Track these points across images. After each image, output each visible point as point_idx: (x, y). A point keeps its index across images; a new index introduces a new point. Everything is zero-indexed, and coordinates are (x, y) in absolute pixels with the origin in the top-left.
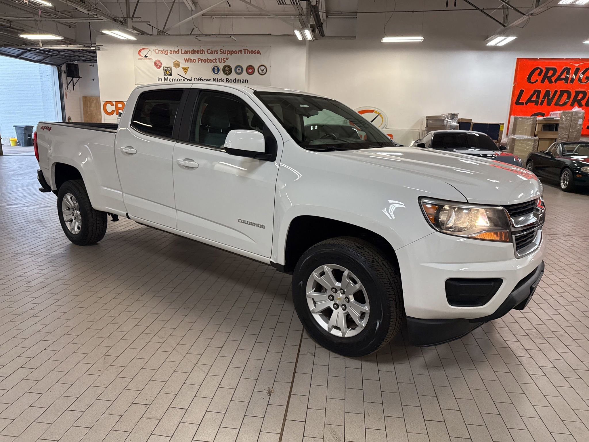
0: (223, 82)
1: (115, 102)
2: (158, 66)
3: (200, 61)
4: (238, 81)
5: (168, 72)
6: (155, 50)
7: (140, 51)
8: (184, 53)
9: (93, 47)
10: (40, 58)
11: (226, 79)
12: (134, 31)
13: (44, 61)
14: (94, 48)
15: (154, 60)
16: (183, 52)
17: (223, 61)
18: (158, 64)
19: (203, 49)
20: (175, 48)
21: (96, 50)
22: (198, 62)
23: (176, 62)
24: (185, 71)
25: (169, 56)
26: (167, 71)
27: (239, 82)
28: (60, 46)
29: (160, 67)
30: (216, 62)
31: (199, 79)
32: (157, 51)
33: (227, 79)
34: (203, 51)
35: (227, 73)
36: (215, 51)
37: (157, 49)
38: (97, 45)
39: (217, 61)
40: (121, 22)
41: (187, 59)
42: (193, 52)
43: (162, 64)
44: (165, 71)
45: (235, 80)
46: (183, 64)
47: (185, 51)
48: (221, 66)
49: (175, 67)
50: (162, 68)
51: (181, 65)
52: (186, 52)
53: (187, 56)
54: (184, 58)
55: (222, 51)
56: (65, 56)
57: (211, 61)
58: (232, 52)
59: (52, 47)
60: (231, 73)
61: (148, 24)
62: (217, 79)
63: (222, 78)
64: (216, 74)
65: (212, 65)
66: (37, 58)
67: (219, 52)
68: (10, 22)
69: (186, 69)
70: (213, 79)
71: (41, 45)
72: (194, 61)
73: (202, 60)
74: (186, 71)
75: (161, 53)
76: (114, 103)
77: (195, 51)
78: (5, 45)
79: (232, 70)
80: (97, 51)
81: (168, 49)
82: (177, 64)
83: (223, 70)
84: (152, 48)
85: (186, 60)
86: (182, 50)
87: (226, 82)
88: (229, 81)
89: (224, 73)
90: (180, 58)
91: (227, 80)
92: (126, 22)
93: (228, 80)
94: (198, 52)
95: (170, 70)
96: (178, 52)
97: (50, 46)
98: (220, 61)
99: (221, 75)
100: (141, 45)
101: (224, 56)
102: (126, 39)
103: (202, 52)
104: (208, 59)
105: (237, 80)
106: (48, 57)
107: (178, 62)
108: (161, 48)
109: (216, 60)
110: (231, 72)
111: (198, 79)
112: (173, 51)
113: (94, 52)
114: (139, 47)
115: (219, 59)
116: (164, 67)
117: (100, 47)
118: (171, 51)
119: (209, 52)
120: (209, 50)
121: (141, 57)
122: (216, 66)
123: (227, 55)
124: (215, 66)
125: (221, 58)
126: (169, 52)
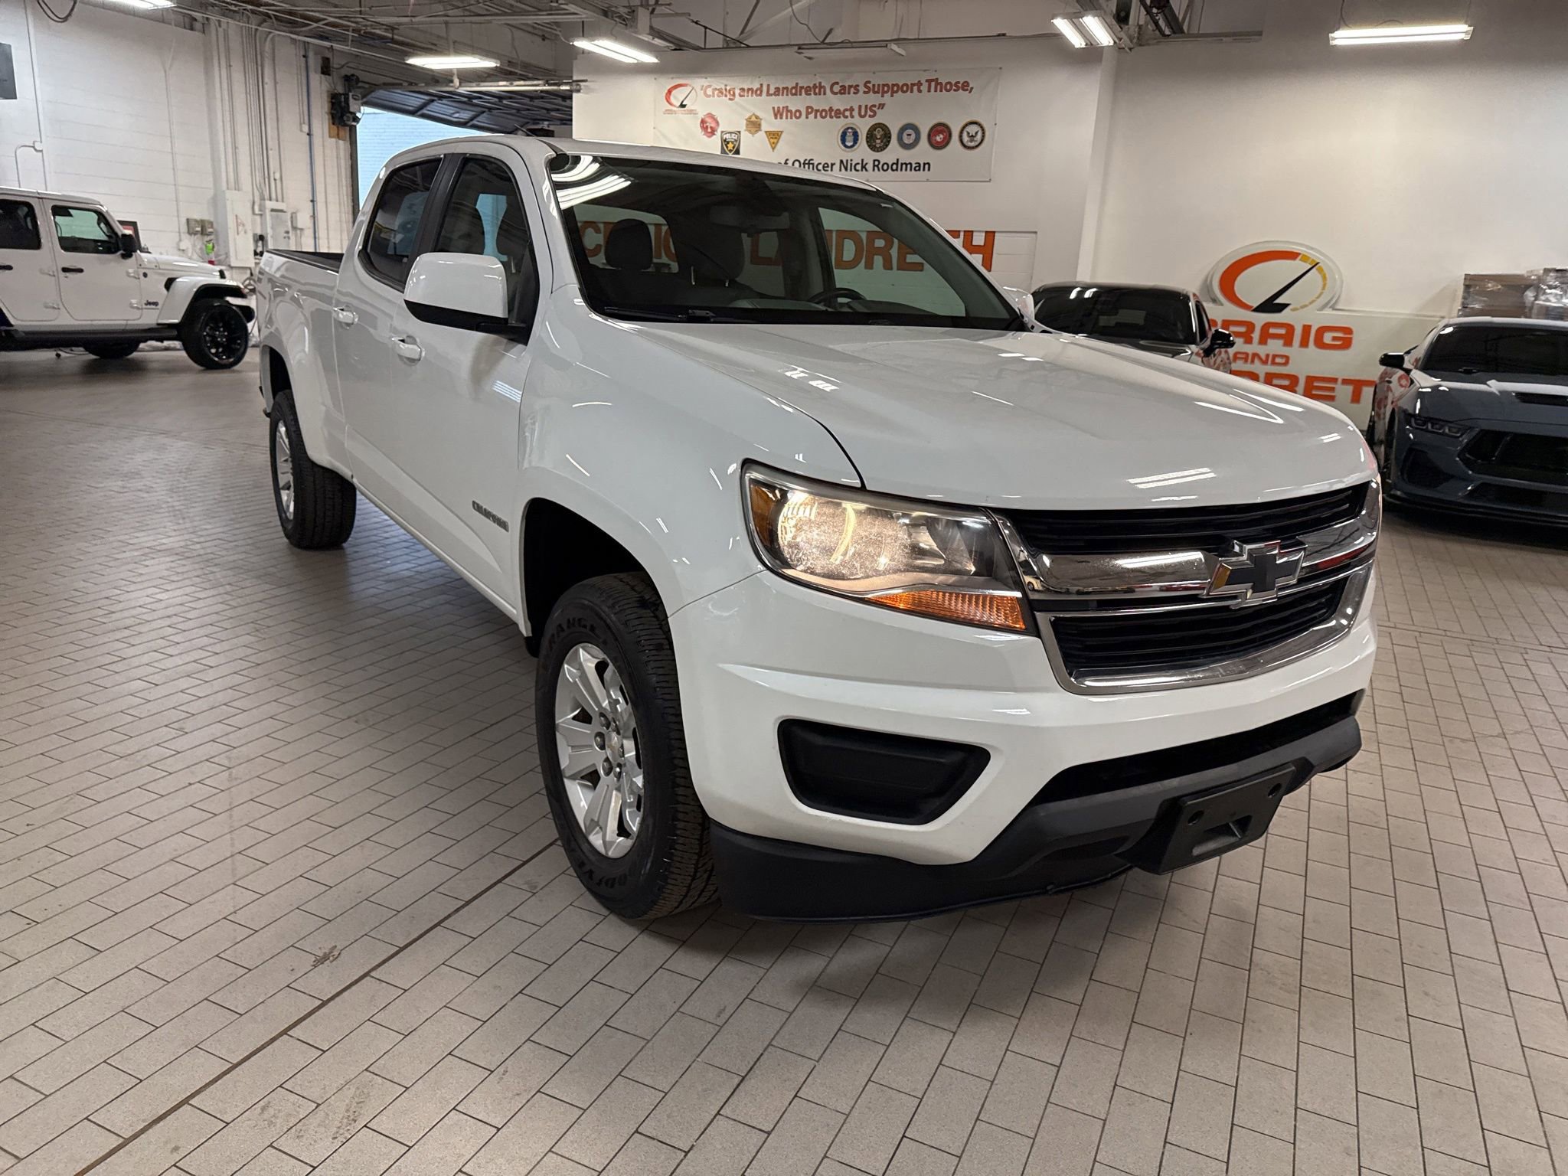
0: (866, 170)
1: (605, 223)
2: (709, 130)
3: (811, 113)
4: (904, 166)
5: (730, 146)
6: (704, 89)
7: (670, 92)
8: (775, 94)
9: (566, 84)
10: (466, 115)
11: (874, 161)
12: (656, 39)
13: (475, 122)
14: (568, 88)
15: (701, 116)
16: (771, 92)
17: (869, 113)
18: (710, 123)
19: (820, 83)
20: (752, 83)
21: (571, 91)
22: (807, 118)
23: (753, 119)
24: (772, 140)
25: (737, 103)
26: (728, 143)
27: (906, 170)
28: (496, 84)
29: (713, 132)
30: (852, 117)
31: (804, 164)
32: (709, 91)
33: (876, 163)
34: (821, 87)
35: (878, 146)
36: (850, 87)
37: (710, 86)
38: (575, 78)
39: (856, 113)
40: (620, 17)
41: (778, 111)
42: (796, 90)
43: (717, 123)
44: (725, 142)
45: (897, 164)
46: (769, 123)
47: (777, 89)
48: (863, 126)
49: (750, 132)
50: (718, 133)
51: (765, 127)
52: (777, 92)
53: (780, 102)
54: (774, 108)
55: (870, 85)
56: (518, 110)
57: (838, 114)
58: (894, 89)
59: (478, 86)
60: (887, 146)
61: (693, 22)
62: (849, 162)
63: (862, 160)
64: (848, 150)
65: (841, 123)
66: (457, 115)
67: (862, 89)
68: (392, 28)
69: (774, 137)
70: (842, 161)
71: (457, 82)
72: (797, 114)
73: (817, 111)
74: (775, 141)
75: (718, 96)
76: (601, 226)
77: (802, 88)
78: (384, 84)
79: (890, 137)
80: (575, 95)
81: (736, 83)
82: (754, 125)
83: (867, 137)
84: (699, 82)
85: (778, 113)
86: (768, 86)
87: (874, 170)
88: (880, 166)
89: (869, 146)
90: (763, 107)
91: (876, 165)
92: (633, 17)
93: (877, 166)
94: (808, 91)
95: (736, 141)
96: (759, 92)
97: (474, 84)
98: (863, 114)
99: (863, 152)
100: (674, 76)
101: (873, 99)
102: (636, 61)
103: (817, 89)
104: (831, 109)
105: (902, 164)
106: (484, 112)
107: (757, 117)
108: (718, 83)
109: (852, 109)
110: (889, 142)
111: (802, 162)
112: (749, 90)
113: (567, 97)
114: (668, 82)
115: (860, 107)
116: (722, 132)
117: (581, 84)
118: (742, 89)
119: (836, 88)
120: (837, 83)
121: (670, 107)
122: (852, 128)
123: (882, 96)
124: (848, 128)
125: (866, 106)
126: (737, 92)
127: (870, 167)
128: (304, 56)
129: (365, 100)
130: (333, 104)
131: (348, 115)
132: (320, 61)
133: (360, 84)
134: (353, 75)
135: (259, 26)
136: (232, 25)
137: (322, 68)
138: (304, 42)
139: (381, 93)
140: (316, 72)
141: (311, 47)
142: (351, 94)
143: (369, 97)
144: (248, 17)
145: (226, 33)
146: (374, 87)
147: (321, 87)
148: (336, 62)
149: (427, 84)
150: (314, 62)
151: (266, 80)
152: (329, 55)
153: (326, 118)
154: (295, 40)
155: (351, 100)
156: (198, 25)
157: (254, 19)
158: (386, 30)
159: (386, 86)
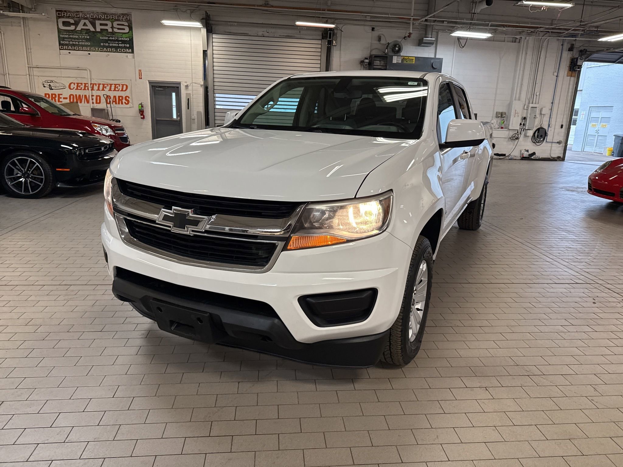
128: (562, 45)
129: (587, 59)
130: (571, 62)
131: (577, 66)
132: (569, 46)
133: (587, 53)
134: (585, 49)
135: (543, 36)
136: (531, 39)
137: (569, 49)
138: (563, 39)
139: (595, 56)
140: (566, 51)
141: (566, 40)
142: (579, 58)
143: (590, 58)
144: (539, 33)
145: (528, 41)
146: (592, 53)
147: (567, 56)
148: (577, 45)
149: (614, 48)
150: (566, 46)
151: (541, 56)
152: (574, 43)
153: (567, 68)
154: (559, 39)
155: (579, 60)
156: (518, 40)
157: (542, 34)
158: (595, 28)
159: (598, 52)
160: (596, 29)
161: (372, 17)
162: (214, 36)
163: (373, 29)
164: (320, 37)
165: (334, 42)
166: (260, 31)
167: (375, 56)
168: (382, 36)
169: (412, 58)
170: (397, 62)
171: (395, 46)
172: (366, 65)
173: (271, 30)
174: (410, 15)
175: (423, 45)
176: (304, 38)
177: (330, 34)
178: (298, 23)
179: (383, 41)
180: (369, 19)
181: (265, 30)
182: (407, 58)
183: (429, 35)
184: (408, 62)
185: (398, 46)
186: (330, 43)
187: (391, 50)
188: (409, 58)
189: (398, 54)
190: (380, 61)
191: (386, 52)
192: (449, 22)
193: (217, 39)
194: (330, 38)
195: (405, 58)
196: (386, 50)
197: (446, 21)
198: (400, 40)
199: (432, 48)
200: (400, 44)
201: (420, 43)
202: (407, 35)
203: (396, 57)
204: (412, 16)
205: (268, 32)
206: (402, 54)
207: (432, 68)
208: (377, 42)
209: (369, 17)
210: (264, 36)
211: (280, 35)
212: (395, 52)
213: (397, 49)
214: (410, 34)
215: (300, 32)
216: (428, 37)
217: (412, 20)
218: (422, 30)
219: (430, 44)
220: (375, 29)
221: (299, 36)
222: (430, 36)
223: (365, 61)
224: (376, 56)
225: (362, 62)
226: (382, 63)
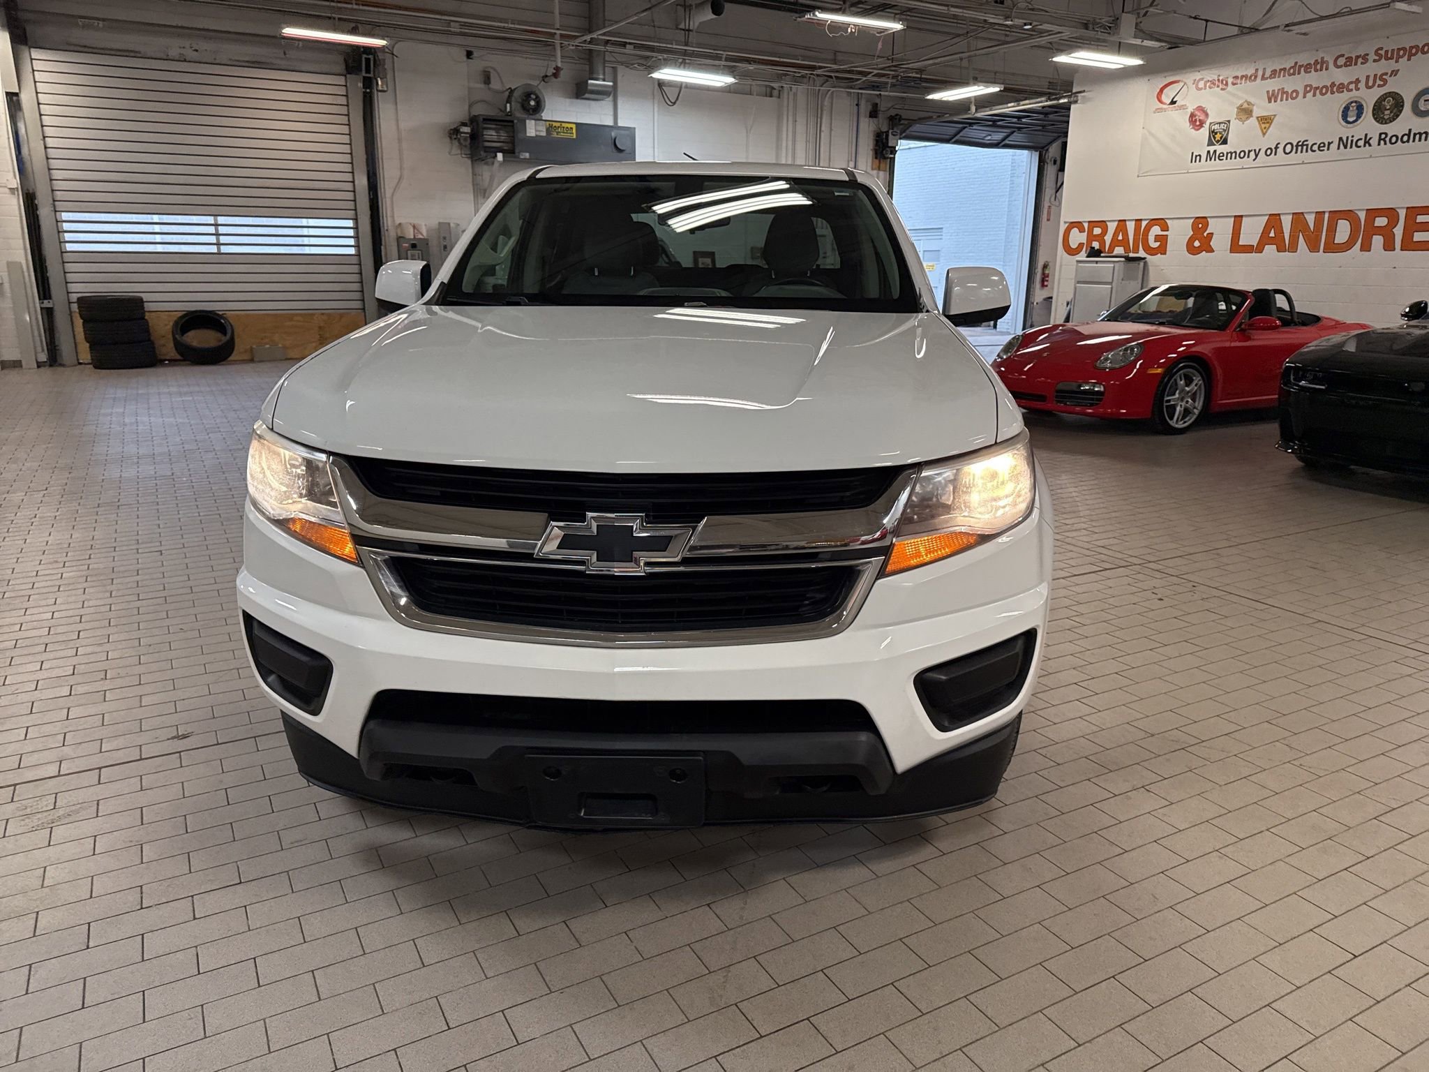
0: (1370, 145)
1: (1089, 222)
2: (1198, 123)
3: (1310, 91)
4: (1418, 136)
5: (1218, 137)
6: (1196, 82)
7: (1162, 90)
8: (1270, 77)
9: (1065, 97)
10: (998, 137)
12: (1145, 41)
13: (1007, 142)
14: (1066, 100)
15: (1190, 110)
16: (1267, 75)
17: (1379, 82)
18: (1200, 116)
19: (1323, 58)
20: (1246, 69)
21: (1070, 103)
22: (1304, 97)
23: (1245, 106)
24: (1263, 126)
25: (1229, 93)
26: (1216, 133)
27: (1420, 140)
28: (1005, 106)
29: (1201, 125)
30: (1357, 89)
31: (1297, 146)
32: (1201, 84)
33: (1383, 136)
34: (1323, 62)
35: (1386, 117)
36: (1358, 57)
37: (1202, 79)
38: (1074, 91)
39: (1362, 85)
40: (1104, 27)
41: (1273, 95)
42: (1296, 69)
43: (1207, 115)
44: (1213, 133)
45: (1409, 135)
46: (1262, 108)
47: (1274, 72)
48: (1370, 98)
49: (1240, 119)
50: (1207, 126)
51: (1257, 112)
52: (1274, 73)
53: (1274, 85)
54: (1268, 92)
55: (1382, 52)
56: (1043, 126)
57: (1341, 88)
58: (1411, 52)
59: (991, 110)
60: (1398, 116)
62: (1350, 139)
63: (1366, 135)
64: (1351, 125)
65: (1344, 98)
66: (989, 138)
67: (1372, 57)
69: (1266, 121)
70: (1341, 139)
71: (973, 108)
72: (1293, 95)
73: (1317, 88)
74: (1267, 125)
75: (1210, 88)
76: (1086, 225)
77: (1301, 66)
78: (920, 119)
79: (1403, 106)
80: (1073, 107)
81: (1228, 73)
82: (1245, 112)
83: (1374, 109)
84: (1190, 78)
85: (1272, 97)
86: (1265, 69)
87: (1379, 144)
88: (1387, 139)
89: (1375, 119)
90: (1255, 94)
91: (1382, 138)
92: (1116, 24)
93: (1384, 140)
94: (1307, 68)
95: (1225, 131)
96: (1253, 78)
97: (988, 109)
98: (1370, 84)
99: (1368, 125)
100: (1166, 74)
101: (1385, 66)
102: (1122, 66)
103: (1320, 65)
104: (1333, 84)
105: (1415, 135)
106: (1014, 132)
107: (1249, 103)
108: (1210, 74)
109: (1358, 81)
110: (1401, 111)
111: (1295, 144)
112: (1242, 77)
113: (1067, 108)
114: (1160, 81)
115: (1368, 77)
116: (1211, 123)
117: (1079, 95)
118: (1236, 77)
119: (1341, 61)
120: (1343, 56)
121: (1161, 106)
122: (1356, 102)
123: (1397, 62)
124: (1352, 102)
125: (1375, 75)
126: (1230, 80)
127: (1374, 142)
128: (857, 105)
129: (904, 134)
130: (877, 141)
131: (888, 149)
132: (870, 107)
133: (902, 122)
134: (897, 115)
135: (821, 86)
136: (801, 89)
137: (870, 113)
138: (858, 93)
139: (917, 128)
140: (866, 117)
141: (863, 96)
142: (890, 131)
143: (908, 132)
144: (814, 80)
145: (795, 95)
146: (912, 122)
147: (868, 128)
148: (883, 106)
149: (951, 115)
150: (865, 108)
151: (823, 128)
152: (878, 101)
153: (871, 153)
154: (851, 93)
155: (890, 136)
156: (775, 93)
157: (819, 81)
158: (917, 73)
159: (921, 120)
160: (919, 76)
161: (464, 25)
162: (36, 54)
163: (469, 54)
164: (341, 68)
165: (380, 83)
166: (175, 46)
167: (484, 120)
168: (491, 71)
169: (569, 126)
170: (538, 133)
171: (528, 96)
172: (465, 139)
173: (203, 45)
174: (552, 26)
175: (587, 96)
176: (297, 69)
177: (368, 60)
178: (290, 31)
179: (495, 84)
180: (458, 30)
181: (187, 43)
182: (558, 124)
183: (598, 74)
184: (562, 135)
185: (533, 96)
186: (368, 83)
187: (519, 105)
188: (564, 125)
189: (537, 116)
190: (497, 130)
191: (508, 109)
192: (636, 46)
193: (43, 63)
194: (368, 71)
195: (554, 124)
196: (508, 105)
197: (630, 43)
198: (535, 83)
199: (607, 104)
200: (537, 92)
201: (580, 91)
202: (551, 71)
203: (533, 121)
204: (558, 29)
205: (197, 51)
206: (546, 115)
207: (614, 150)
208: (482, 86)
209: (457, 24)
210: (185, 61)
211: (230, 60)
212: (528, 111)
213: (532, 103)
214: (557, 69)
215: (285, 54)
216: (597, 79)
217: (557, 37)
218: (582, 61)
219: (601, 93)
220: (475, 55)
221: (283, 63)
222: (601, 77)
223: (461, 130)
224: (488, 120)
225: (454, 133)
226: (503, 135)
